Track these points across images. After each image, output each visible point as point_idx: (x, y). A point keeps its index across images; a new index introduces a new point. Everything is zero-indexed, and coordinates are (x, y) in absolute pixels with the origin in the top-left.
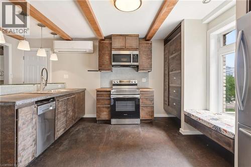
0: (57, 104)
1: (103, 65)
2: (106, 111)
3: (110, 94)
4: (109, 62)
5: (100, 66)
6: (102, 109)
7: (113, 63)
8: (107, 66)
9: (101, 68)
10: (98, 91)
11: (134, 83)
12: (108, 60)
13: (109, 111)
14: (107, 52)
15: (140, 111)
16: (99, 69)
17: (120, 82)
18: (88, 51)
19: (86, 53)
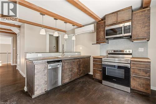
0: (63, 64)
1: (100, 39)
2: (99, 73)
3: (102, 61)
4: (103, 37)
5: (97, 40)
6: (96, 71)
7: (106, 37)
8: (102, 40)
9: (98, 41)
10: (94, 58)
11: (128, 52)
12: (103, 35)
13: (101, 74)
14: (102, 29)
15: (131, 80)
16: (97, 42)
17: (114, 51)
18: (91, 31)
19: (90, 33)
